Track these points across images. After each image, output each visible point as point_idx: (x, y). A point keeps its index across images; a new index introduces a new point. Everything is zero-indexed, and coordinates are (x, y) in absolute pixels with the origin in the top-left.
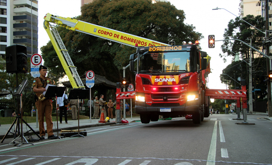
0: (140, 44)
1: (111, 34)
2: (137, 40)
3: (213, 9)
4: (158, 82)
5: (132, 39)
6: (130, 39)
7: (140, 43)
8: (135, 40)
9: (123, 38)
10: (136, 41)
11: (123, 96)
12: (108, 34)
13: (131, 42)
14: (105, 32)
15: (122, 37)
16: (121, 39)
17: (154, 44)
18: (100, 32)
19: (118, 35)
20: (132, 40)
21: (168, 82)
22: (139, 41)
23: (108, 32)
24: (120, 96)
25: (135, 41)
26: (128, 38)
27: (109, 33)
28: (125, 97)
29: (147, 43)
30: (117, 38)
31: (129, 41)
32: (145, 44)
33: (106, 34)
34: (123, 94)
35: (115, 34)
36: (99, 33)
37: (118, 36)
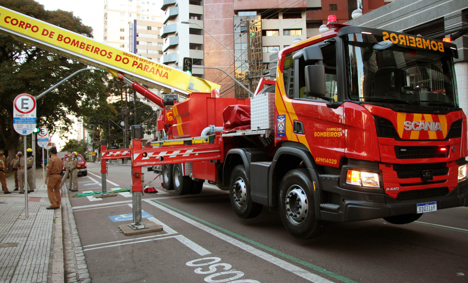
0: (97, 53)
1: (35, 29)
2: (93, 47)
3: (182, 22)
4: (410, 131)
5: (82, 43)
6: (78, 42)
7: (99, 52)
8: (88, 45)
9: (63, 39)
10: (91, 47)
11: (151, 157)
12: (29, 27)
13: (80, 47)
14: (21, 22)
15: (60, 38)
16: (58, 40)
17: (126, 57)
18: (8, 20)
19: (52, 32)
20: (81, 45)
21: (429, 132)
22: (96, 48)
23: (27, 24)
24: (144, 158)
25: (87, 47)
26: (74, 41)
27: (30, 25)
28: (158, 160)
29: (112, 53)
30: (50, 37)
31: (75, 45)
32: (107, 55)
33: (24, 26)
34: (150, 155)
35: (44, 30)
36: (8, 22)
37: (51, 34)
